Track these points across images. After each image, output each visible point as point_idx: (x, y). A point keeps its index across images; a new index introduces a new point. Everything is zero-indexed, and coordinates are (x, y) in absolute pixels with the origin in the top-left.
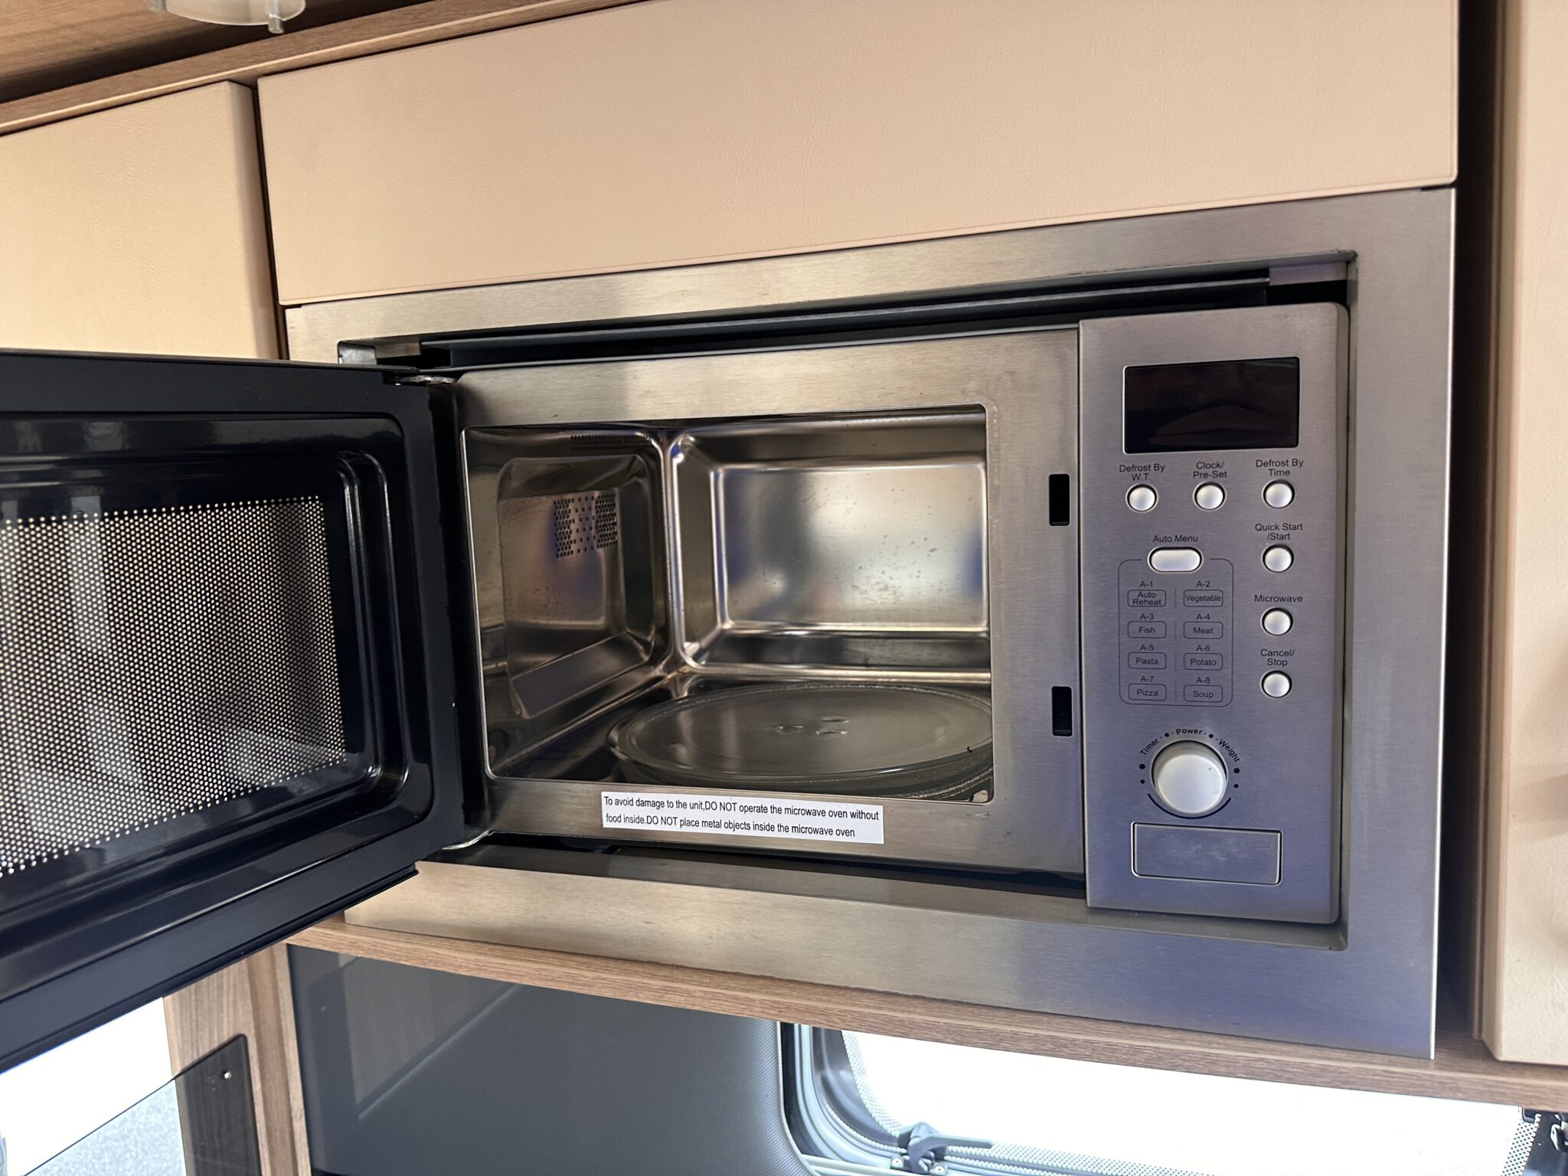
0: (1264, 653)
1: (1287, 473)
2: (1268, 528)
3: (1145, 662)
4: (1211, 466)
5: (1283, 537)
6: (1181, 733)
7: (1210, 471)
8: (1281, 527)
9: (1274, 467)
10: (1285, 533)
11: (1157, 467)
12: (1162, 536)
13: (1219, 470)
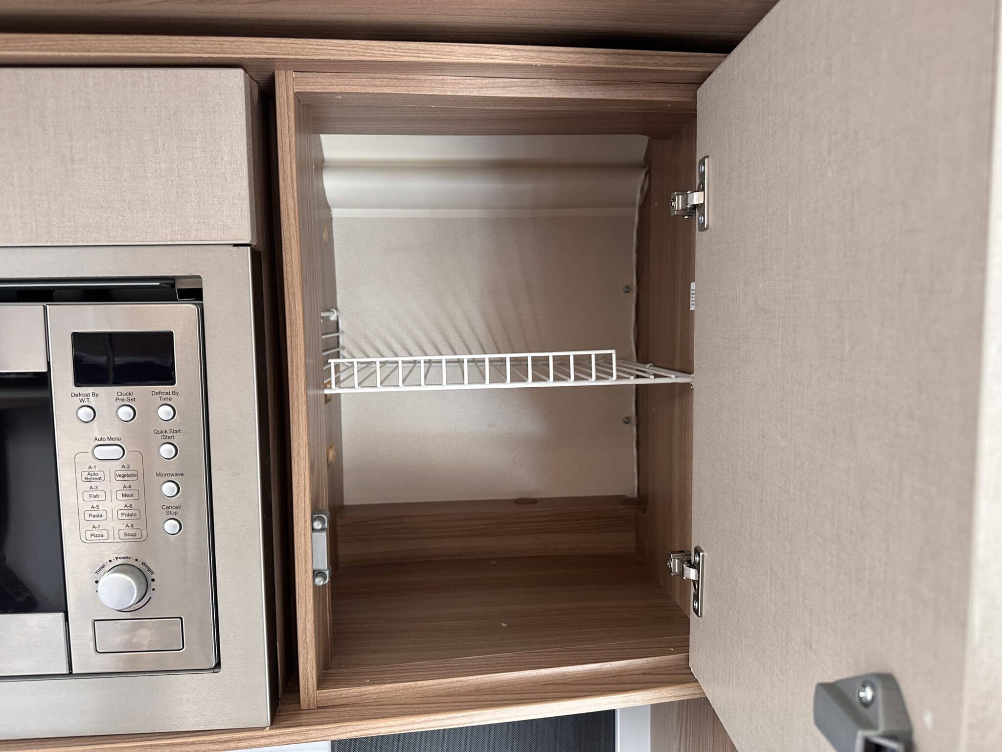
0: (164, 507)
1: (170, 399)
2: (161, 432)
3: (94, 516)
4: (126, 394)
5: (170, 438)
6: (118, 559)
7: (125, 398)
8: (168, 432)
9: (162, 395)
10: (171, 435)
11: (93, 394)
12: (99, 437)
13: (131, 397)
